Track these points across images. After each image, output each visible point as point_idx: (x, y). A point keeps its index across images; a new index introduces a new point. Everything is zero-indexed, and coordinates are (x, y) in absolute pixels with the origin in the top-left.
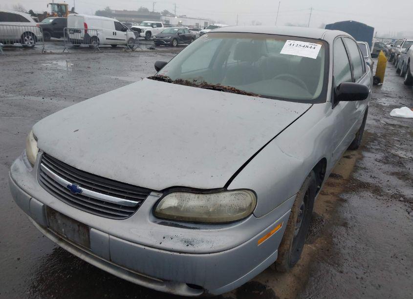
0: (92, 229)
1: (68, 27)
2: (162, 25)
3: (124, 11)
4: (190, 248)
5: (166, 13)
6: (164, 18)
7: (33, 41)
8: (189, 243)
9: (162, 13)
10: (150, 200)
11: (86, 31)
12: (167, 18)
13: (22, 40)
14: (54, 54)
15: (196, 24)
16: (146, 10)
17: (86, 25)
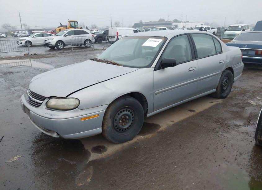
0: (30, 111)
1: (109, 35)
2: (167, 29)
3: (150, 22)
4: (51, 117)
5: (176, 21)
6: (174, 24)
7: (90, 44)
8: (51, 115)
9: (173, 21)
10: (46, 101)
11: (118, 36)
12: (176, 24)
13: (85, 44)
14: (98, 50)
15: (195, 26)
16: (164, 20)
17: (117, 33)
